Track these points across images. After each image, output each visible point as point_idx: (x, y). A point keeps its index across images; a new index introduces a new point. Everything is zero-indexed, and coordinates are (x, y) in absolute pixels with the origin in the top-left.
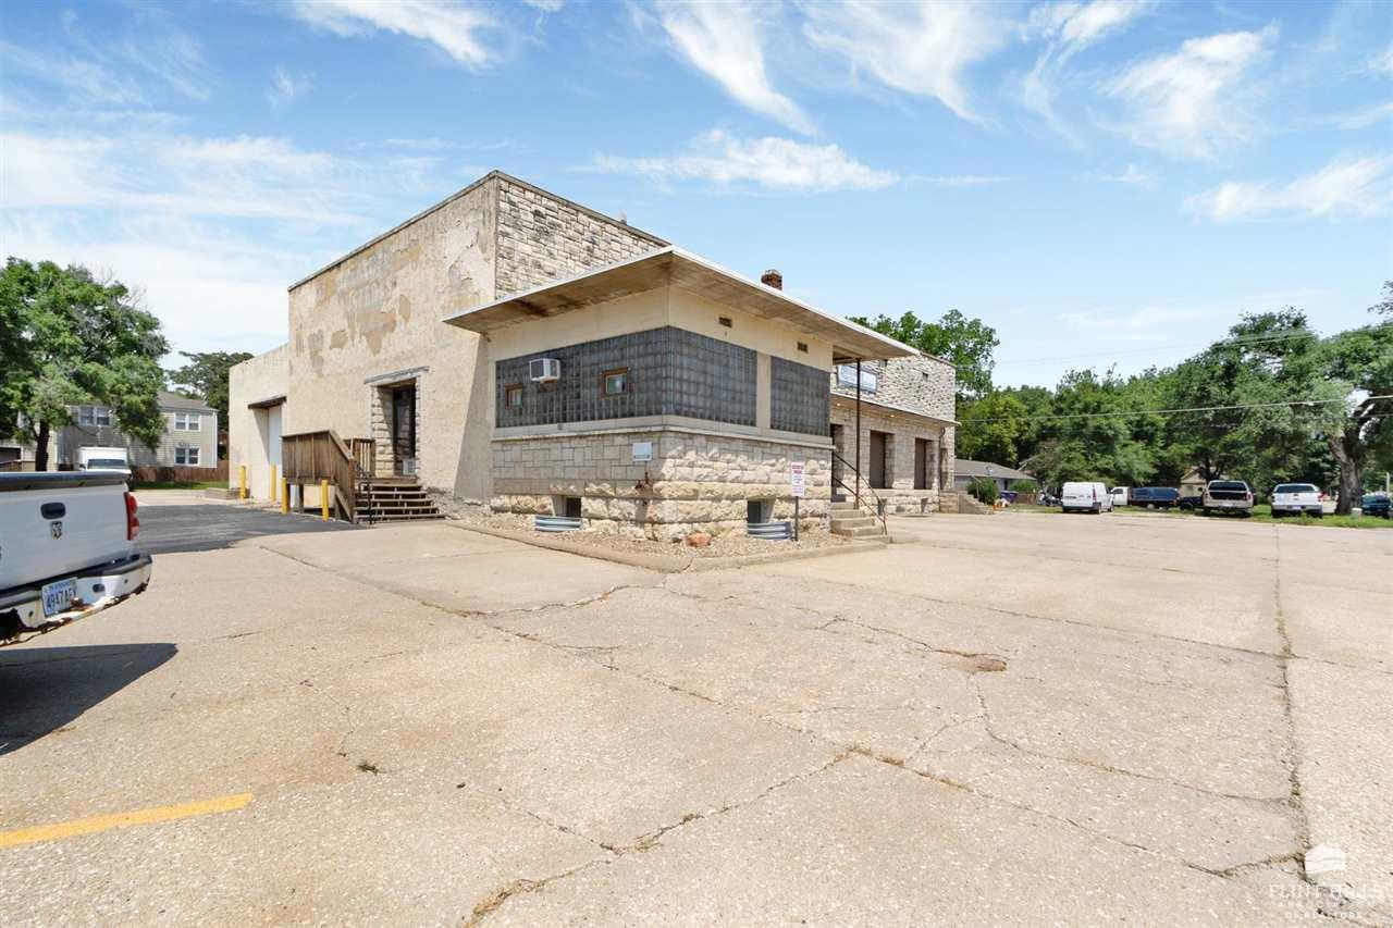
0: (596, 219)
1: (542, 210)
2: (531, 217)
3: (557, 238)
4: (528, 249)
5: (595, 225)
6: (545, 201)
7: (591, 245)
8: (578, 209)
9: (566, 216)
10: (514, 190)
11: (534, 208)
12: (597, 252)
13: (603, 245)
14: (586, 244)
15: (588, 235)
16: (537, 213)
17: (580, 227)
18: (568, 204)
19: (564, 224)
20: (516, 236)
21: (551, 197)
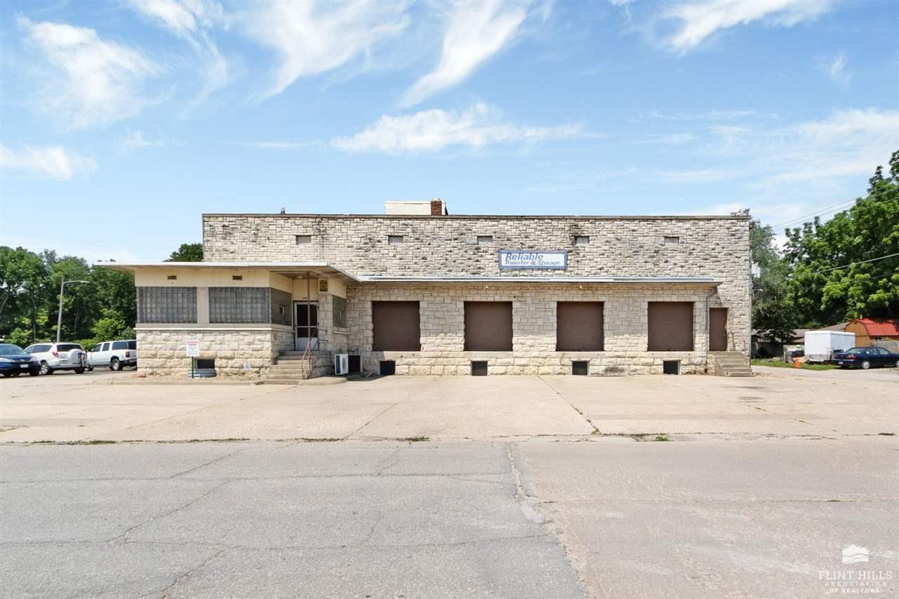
0: (259, 218)
1: (227, 224)
2: (221, 229)
3: (235, 234)
4: (220, 244)
5: (258, 221)
6: (228, 219)
7: (256, 232)
8: (247, 216)
9: (240, 222)
10: (212, 219)
11: (222, 224)
12: (260, 234)
13: (263, 229)
14: (253, 232)
15: (253, 227)
16: (224, 226)
17: (249, 225)
18: (241, 216)
19: (239, 227)
20: (214, 240)
21: (232, 216)
